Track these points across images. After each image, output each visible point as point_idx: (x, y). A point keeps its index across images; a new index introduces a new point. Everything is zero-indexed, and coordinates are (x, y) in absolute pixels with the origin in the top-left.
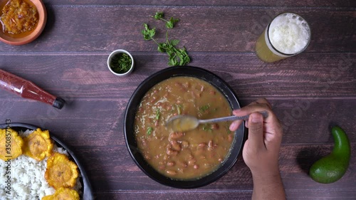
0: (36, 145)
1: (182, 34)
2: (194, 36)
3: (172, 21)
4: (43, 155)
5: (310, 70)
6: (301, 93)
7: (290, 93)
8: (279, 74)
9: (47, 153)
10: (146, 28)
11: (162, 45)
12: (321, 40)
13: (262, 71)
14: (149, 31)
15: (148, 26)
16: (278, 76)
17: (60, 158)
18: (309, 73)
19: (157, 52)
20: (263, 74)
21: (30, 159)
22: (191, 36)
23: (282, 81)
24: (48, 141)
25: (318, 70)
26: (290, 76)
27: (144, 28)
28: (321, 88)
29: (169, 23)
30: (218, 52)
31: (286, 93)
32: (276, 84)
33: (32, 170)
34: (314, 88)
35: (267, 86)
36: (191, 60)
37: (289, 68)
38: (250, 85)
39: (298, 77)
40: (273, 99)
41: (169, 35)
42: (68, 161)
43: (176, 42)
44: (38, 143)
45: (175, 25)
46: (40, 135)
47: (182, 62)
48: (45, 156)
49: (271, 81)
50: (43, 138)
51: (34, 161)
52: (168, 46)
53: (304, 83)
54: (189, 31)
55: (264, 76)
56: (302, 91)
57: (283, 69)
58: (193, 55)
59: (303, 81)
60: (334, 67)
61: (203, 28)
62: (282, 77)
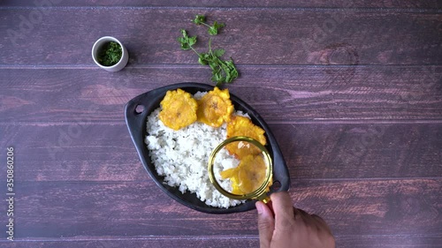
0: (212, 109)
1: (228, 43)
2: (243, 44)
3: (216, 26)
4: (221, 120)
5: (388, 87)
6: (375, 115)
7: (363, 115)
8: (349, 91)
9: (226, 117)
10: (184, 34)
11: (203, 56)
12: (401, 50)
13: (328, 88)
14: (187, 39)
15: (187, 33)
16: (348, 95)
17: (243, 122)
18: (387, 91)
19: (198, 64)
20: (328, 92)
21: (205, 126)
22: (239, 45)
23: (353, 101)
24: (229, 103)
25: (397, 87)
26: (363, 95)
27: (181, 35)
28: (400, 110)
29: (212, 28)
30: (274, 64)
31: (357, 116)
32: (345, 104)
33: (207, 140)
34: (393, 110)
35: (334, 107)
36: (240, 74)
37: (361, 85)
38: (313, 105)
39: (372, 96)
40: (342, 122)
41: (212, 44)
42: (252, 126)
43: (221, 53)
44: (215, 106)
45: (220, 31)
46: (218, 96)
47: (228, 77)
48: (224, 121)
49: (339, 101)
50: (222, 99)
51: (210, 129)
52: (211, 57)
53: (380, 104)
54: (237, 38)
55: (331, 94)
56: (377, 113)
57: (354, 86)
58: (242, 68)
59: (378, 101)
60: (417, 83)
61: (255, 35)
62: (353, 96)
